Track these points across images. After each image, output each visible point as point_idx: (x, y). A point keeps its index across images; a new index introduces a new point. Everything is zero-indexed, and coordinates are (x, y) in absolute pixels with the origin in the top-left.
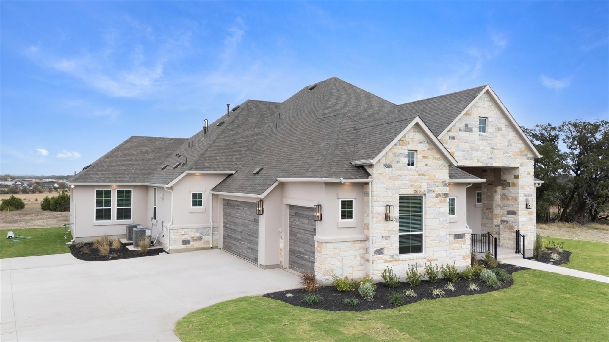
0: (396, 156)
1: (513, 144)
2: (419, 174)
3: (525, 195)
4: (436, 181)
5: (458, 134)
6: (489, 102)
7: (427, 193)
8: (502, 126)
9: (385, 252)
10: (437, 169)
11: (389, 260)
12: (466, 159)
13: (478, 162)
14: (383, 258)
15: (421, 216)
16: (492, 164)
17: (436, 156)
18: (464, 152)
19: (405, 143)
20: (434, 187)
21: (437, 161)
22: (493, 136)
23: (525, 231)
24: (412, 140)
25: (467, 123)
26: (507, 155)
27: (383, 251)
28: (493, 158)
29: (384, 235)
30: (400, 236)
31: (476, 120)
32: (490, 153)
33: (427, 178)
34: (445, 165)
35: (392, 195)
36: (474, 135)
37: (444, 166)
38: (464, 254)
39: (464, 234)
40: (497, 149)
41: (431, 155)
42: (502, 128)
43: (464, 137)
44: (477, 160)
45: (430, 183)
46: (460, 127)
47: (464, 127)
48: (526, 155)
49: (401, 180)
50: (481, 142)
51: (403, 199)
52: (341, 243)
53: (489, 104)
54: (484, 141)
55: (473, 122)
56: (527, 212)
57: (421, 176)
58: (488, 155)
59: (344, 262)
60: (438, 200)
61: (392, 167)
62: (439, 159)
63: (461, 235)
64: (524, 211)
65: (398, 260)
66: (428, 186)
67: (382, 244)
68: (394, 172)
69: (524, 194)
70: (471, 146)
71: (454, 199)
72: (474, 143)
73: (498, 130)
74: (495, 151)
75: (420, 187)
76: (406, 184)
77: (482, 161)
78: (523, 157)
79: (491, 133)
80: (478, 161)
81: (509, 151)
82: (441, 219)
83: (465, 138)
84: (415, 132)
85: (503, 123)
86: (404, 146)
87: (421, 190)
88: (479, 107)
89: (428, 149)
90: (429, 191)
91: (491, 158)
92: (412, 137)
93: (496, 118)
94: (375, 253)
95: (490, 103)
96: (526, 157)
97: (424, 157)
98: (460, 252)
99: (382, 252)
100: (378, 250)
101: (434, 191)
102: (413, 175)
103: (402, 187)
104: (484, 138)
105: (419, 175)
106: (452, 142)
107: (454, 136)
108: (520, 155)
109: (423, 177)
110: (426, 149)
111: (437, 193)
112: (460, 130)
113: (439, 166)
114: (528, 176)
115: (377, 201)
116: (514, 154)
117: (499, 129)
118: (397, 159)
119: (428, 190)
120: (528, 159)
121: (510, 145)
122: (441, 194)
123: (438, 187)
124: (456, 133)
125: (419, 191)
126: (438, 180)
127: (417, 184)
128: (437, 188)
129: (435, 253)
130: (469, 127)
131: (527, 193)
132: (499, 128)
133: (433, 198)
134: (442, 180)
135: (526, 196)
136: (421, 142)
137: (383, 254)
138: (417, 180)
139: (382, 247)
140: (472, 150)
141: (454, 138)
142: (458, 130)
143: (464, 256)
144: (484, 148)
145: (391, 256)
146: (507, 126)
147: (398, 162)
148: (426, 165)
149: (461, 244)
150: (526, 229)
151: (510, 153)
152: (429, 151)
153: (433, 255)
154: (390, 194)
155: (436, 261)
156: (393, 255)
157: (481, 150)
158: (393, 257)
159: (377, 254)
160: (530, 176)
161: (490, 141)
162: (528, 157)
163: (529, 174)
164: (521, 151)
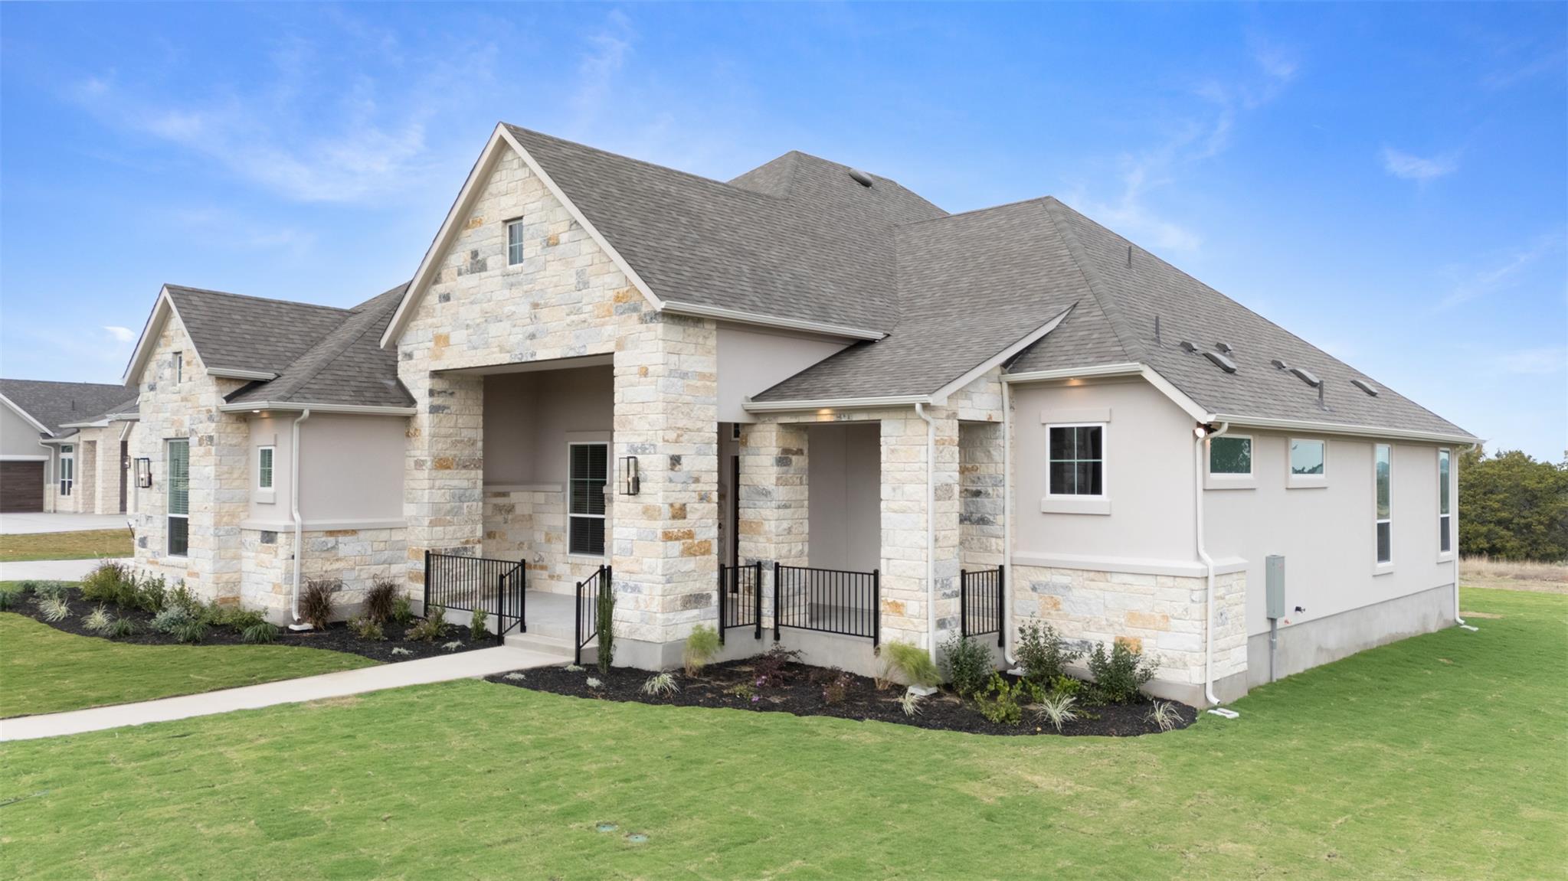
0: (159, 366)
1: (594, 277)
2: (181, 399)
5: (456, 283)
8: (562, 230)
9: (149, 544)
11: (151, 559)
12: (474, 348)
13: (501, 352)
14: (146, 555)
16: (535, 354)
18: (469, 331)
19: (169, 341)
20: (197, 423)
22: (538, 266)
23: (634, 572)
25: (474, 247)
26: (575, 318)
27: (146, 541)
28: (537, 334)
32: (528, 320)
33: (190, 404)
35: (156, 441)
36: (491, 277)
38: (275, 581)
39: (276, 533)
40: (546, 306)
42: (563, 235)
43: (470, 289)
44: (500, 346)
46: (461, 263)
47: (469, 262)
48: (635, 309)
49: (163, 412)
50: (507, 292)
53: (525, 172)
54: (513, 290)
55: (490, 241)
57: (184, 402)
58: (524, 329)
60: (203, 450)
61: (156, 389)
65: (158, 563)
66: (191, 421)
68: (157, 398)
70: (483, 311)
71: (271, 451)
73: (548, 246)
74: (543, 313)
75: (182, 423)
77: (509, 349)
78: (623, 317)
79: (533, 262)
80: (501, 348)
81: (580, 305)
83: (471, 291)
85: (560, 220)
86: (168, 345)
87: (182, 430)
88: (500, 193)
90: (190, 432)
91: (532, 336)
92: (175, 327)
93: (545, 208)
94: (139, 544)
95: (527, 171)
96: (635, 316)
98: (269, 573)
99: (145, 544)
100: (142, 538)
101: (196, 432)
102: (175, 401)
104: (517, 280)
106: (444, 308)
107: (449, 291)
108: (615, 313)
111: (200, 436)
112: (460, 274)
114: (643, 379)
116: (596, 313)
117: (551, 242)
118: (160, 372)
119: (190, 430)
120: (643, 320)
121: (583, 284)
122: (205, 438)
123: (201, 422)
124: (453, 283)
126: (202, 409)
127: (178, 418)
128: (201, 425)
129: (197, 560)
130: (478, 258)
132: (551, 239)
133: (197, 446)
135: (636, 451)
137: (146, 547)
138: (178, 410)
139: (145, 535)
140: (486, 321)
141: (448, 297)
142: (456, 274)
143: (274, 586)
144: (514, 308)
146: (574, 226)
147: (161, 378)
148: (190, 379)
149: (272, 556)
151: (584, 309)
153: (195, 564)
154: (154, 438)
155: (196, 577)
157: (508, 317)
159: (140, 547)
160: (649, 379)
161: (530, 286)
162: (642, 313)
163: (645, 373)
164: (618, 299)
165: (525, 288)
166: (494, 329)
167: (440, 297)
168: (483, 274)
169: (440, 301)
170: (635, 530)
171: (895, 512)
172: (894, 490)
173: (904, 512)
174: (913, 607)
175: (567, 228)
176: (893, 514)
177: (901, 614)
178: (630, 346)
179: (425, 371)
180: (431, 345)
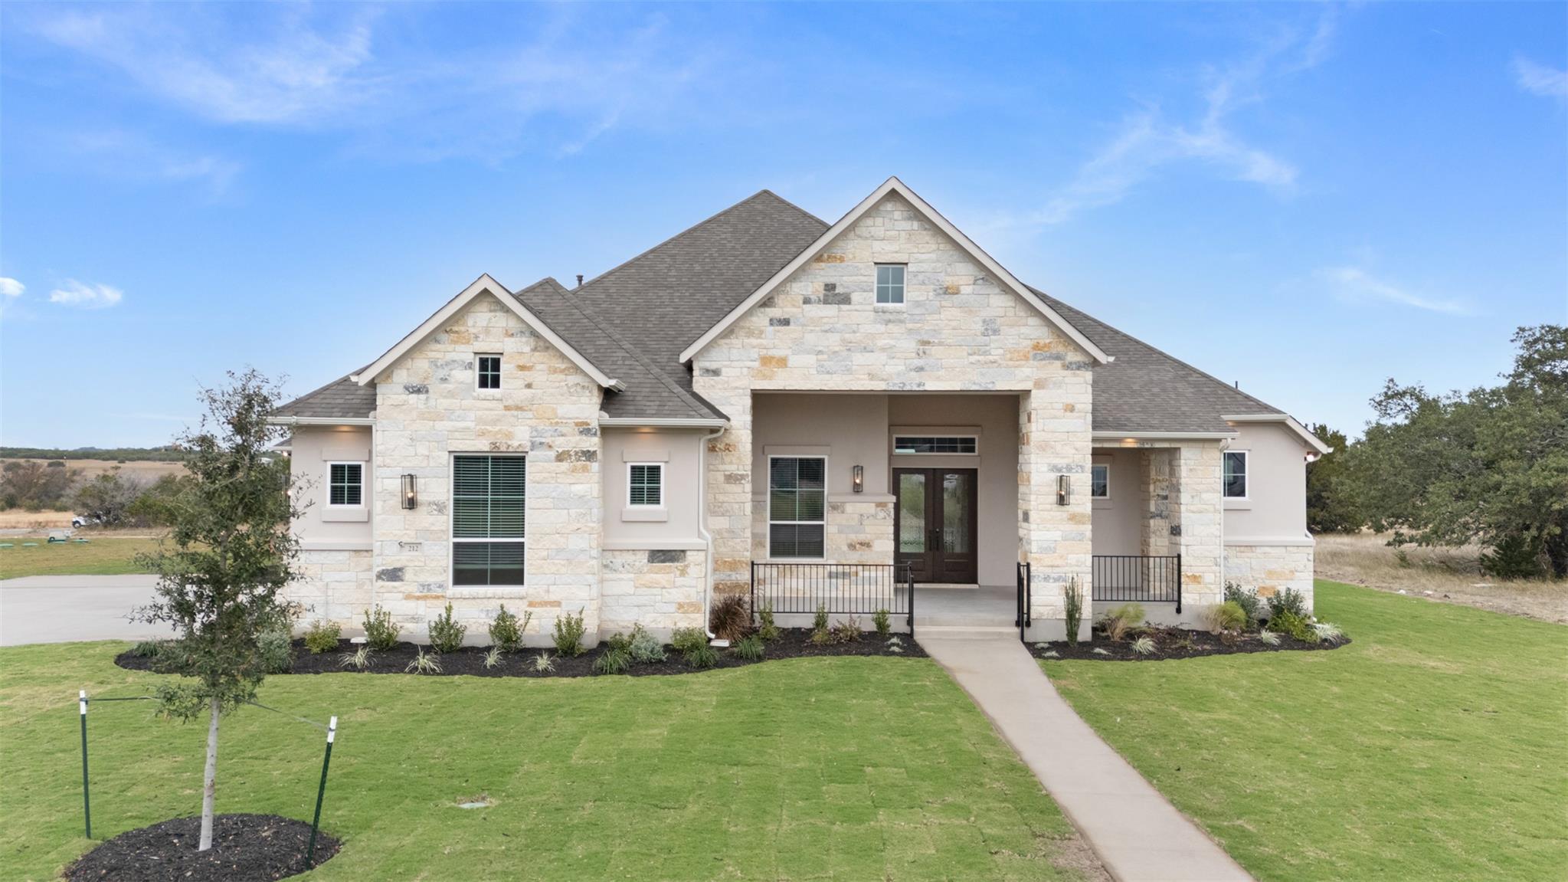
0: (436, 366)
1: (1002, 328)
2: (505, 407)
3: (1055, 468)
4: (557, 423)
5: (800, 310)
6: (910, 223)
7: (532, 450)
8: (961, 283)
9: (408, 575)
10: (562, 395)
11: (418, 594)
12: (828, 373)
13: (871, 379)
14: (402, 589)
15: (521, 504)
16: (924, 385)
17: (557, 366)
18: (820, 357)
19: (464, 338)
20: (551, 436)
21: (562, 377)
22: (927, 309)
23: (1058, 566)
24: (487, 330)
25: (831, 280)
26: (981, 358)
27: (400, 573)
28: (927, 368)
29: (405, 540)
30: (456, 546)
31: (862, 271)
32: (914, 355)
33: (530, 414)
34: (586, 384)
35: (427, 454)
36: (856, 310)
37: (583, 387)
38: (682, 600)
39: (683, 551)
40: (940, 344)
41: (542, 363)
42: (962, 288)
43: (822, 318)
44: (869, 374)
45: (540, 428)
46: (804, 293)
47: (821, 293)
48: (1058, 358)
49: (452, 420)
50: (882, 328)
51: (465, 464)
52: (325, 554)
53: (912, 226)
54: (890, 326)
55: (856, 278)
56: (1065, 515)
57: (513, 412)
58: (908, 362)
59: (330, 593)
60: (564, 466)
61: (427, 392)
62: (567, 372)
63: (673, 554)
64: (1051, 510)
65: (443, 596)
66: (535, 434)
67: (398, 558)
68: (432, 402)
69: (1049, 464)
70: (843, 340)
71: (658, 468)
72: (854, 332)
73: (945, 293)
74: (933, 350)
75: (509, 435)
76: (467, 429)
77: (885, 377)
78: (1044, 362)
79: (918, 304)
80: (872, 376)
81: (988, 348)
82: (571, 512)
83: (825, 320)
84: (495, 311)
85: (962, 274)
86: (463, 343)
87: (510, 443)
88: (872, 236)
89: (535, 350)
90: (533, 446)
91: (921, 369)
92: (485, 324)
93: (938, 261)
94: (379, 577)
95: (916, 225)
96: (1058, 363)
97: (522, 368)
98: (669, 593)
99: (398, 576)
100: (388, 570)
101: (550, 446)
102: (486, 409)
103: (457, 435)
104: (891, 317)
105: (507, 408)
106: (778, 331)
107: (786, 316)
108: (1035, 358)
109: (515, 413)
110: (527, 349)
111: (560, 450)
112: (807, 301)
113: (568, 388)
114: (1068, 414)
115: (385, 466)
116: (1008, 356)
117: (949, 291)
118: (442, 373)
119: (533, 443)
120: (1067, 367)
121: (991, 328)
122: (572, 453)
123: (562, 435)
124: (795, 310)
125: (505, 446)
126: (565, 421)
127: (497, 428)
128: (562, 438)
129: (552, 588)
130: (837, 291)
131: (1061, 462)
132: (947, 288)
133: (551, 461)
134: (576, 421)
135: (1060, 470)
136: (513, 334)
137: (402, 580)
138: (498, 420)
139: (398, 565)
140: (849, 350)
141: (786, 322)
142: (801, 302)
143: (680, 606)
144: (892, 342)
145: (423, 586)
146: (980, 282)
147: (444, 380)
148: (529, 386)
149: (672, 575)
150: (1059, 562)
151: (993, 352)
152: (537, 354)
153: (548, 591)
154: (422, 450)
155: (555, 606)
156: (429, 585)
157: (883, 349)
158: (429, 590)
159: (383, 580)
160: (1075, 414)
161: (919, 325)
162: (1067, 362)
163: (1071, 408)
164: (1036, 347)
165: (910, 326)
166: (859, 359)
167: (771, 320)
168: (844, 307)
169: (771, 324)
170: (1060, 533)
171: (1193, 512)
172: (1193, 497)
173: (1201, 512)
174: (1209, 578)
175: (972, 282)
176: (1191, 514)
177: (1199, 583)
178: (1051, 386)
179: (746, 388)
180: (756, 364)
